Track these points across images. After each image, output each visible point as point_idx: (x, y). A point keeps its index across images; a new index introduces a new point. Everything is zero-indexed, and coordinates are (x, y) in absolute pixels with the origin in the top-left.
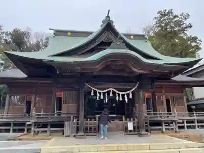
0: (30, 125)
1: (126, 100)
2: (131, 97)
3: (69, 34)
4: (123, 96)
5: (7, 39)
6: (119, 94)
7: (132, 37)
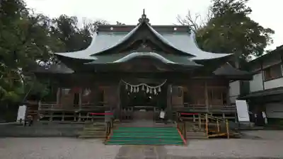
0: (78, 114)
1: (155, 93)
2: (160, 90)
3: (112, 28)
4: (153, 90)
5: (54, 26)
6: (149, 88)
7: (175, 29)
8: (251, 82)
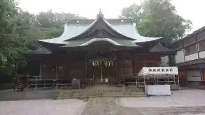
0: (55, 82)
1: (110, 65)
2: (113, 64)
3: (78, 22)
7: (122, 21)
8: (176, 56)
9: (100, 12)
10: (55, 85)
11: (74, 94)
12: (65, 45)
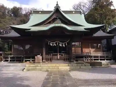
0: (23, 58)
1: (64, 46)
3: (40, 12)
4: (63, 44)
6: (61, 44)
7: (74, 12)
8: (112, 40)
9: (57, 4)
10: (23, 60)
11: (37, 68)
12: (30, 29)
